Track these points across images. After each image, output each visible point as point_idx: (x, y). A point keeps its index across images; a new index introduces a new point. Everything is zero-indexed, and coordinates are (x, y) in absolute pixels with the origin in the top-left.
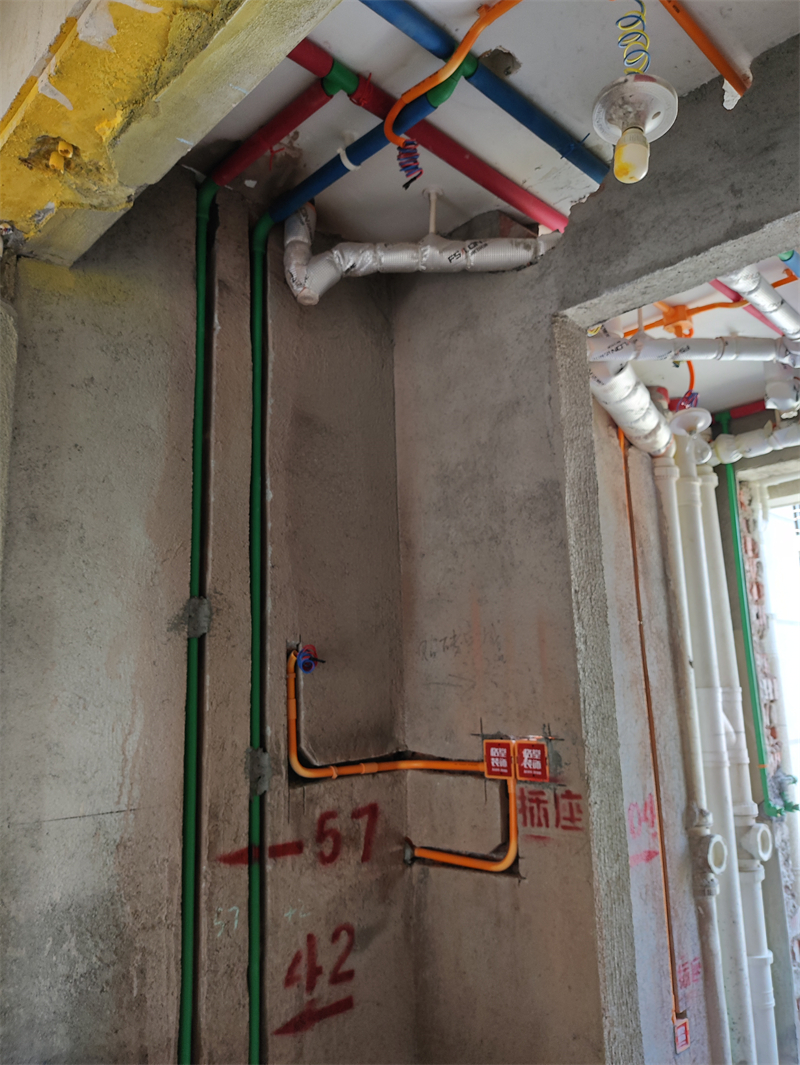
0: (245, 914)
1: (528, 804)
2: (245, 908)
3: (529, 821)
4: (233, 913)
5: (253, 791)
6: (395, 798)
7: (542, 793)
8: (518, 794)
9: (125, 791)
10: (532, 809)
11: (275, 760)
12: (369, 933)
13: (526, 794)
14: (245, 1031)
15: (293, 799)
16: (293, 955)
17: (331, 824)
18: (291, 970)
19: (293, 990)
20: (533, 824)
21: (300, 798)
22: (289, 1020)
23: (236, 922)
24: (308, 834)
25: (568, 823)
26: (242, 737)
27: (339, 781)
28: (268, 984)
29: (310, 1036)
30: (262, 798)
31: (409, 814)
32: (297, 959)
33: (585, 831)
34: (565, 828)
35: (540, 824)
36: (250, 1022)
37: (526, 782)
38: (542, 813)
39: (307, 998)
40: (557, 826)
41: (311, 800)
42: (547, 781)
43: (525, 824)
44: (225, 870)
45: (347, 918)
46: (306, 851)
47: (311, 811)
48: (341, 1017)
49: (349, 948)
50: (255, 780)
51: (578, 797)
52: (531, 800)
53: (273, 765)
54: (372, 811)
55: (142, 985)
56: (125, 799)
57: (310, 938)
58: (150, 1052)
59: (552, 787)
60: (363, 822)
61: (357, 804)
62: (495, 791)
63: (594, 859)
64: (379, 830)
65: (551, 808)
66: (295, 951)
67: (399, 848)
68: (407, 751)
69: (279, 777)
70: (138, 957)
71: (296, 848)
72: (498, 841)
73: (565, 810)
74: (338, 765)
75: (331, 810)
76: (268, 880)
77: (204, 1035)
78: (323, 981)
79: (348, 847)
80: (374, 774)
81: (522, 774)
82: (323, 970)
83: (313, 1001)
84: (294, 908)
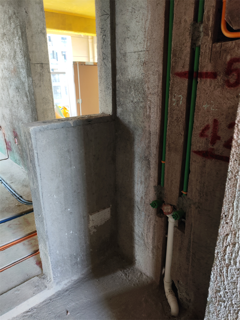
0: (185, 100)
2: (185, 97)
4: (180, 98)
5: (195, 45)
9: (145, 43)
15: (214, 50)
17: (237, 66)
18: (204, 131)
21: (218, 49)
22: (201, 150)
23: (181, 102)
32: (207, 128)
39: (210, 146)
41: (225, 51)
44: (178, 79)
46: (219, 78)
50: (196, 39)
53: (204, 30)
56: (145, 47)
57: (215, 121)
66: (207, 123)
69: (207, 37)
71: (214, 75)
75: (238, 57)
76: (197, 88)
78: (220, 144)
82: (221, 139)
83: (213, 149)
84: (208, 104)
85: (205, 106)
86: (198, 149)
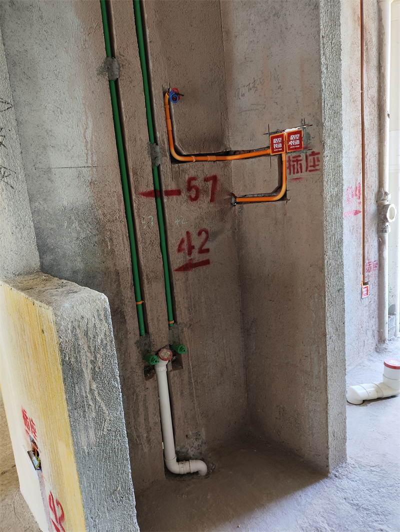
0: (156, 219)
1: (292, 163)
2: (156, 217)
3: (292, 172)
4: (150, 219)
5: (153, 164)
6: (225, 174)
7: (300, 156)
8: (287, 159)
9: (89, 157)
10: (294, 165)
11: (163, 149)
12: (216, 234)
13: (291, 159)
14: (162, 268)
15: (174, 170)
16: (180, 239)
17: (193, 183)
18: (180, 246)
19: (182, 254)
20: (294, 173)
21: (177, 169)
22: (181, 266)
23: (152, 223)
24: (183, 187)
25: (312, 168)
26: (144, 136)
27: (196, 163)
28: (170, 250)
29: (191, 273)
30: (158, 167)
31: (233, 182)
32: (182, 241)
33: (321, 170)
34: (310, 171)
35: (298, 172)
36: (163, 264)
37: (291, 152)
38: (299, 166)
39: (188, 258)
40: (306, 171)
41: (183, 171)
42: (302, 149)
43: (290, 173)
44: (144, 199)
45: (204, 226)
46: (182, 194)
47: (183, 176)
48: (204, 267)
49: (206, 239)
50: (154, 159)
51: (318, 153)
52: (294, 161)
53: (162, 152)
54: (214, 178)
55: (112, 245)
56: (90, 161)
57: (188, 233)
58: (120, 272)
59: (305, 152)
60: (210, 184)
61: (207, 175)
62: (275, 160)
63: (325, 183)
64: (218, 188)
65: (304, 163)
66: (181, 238)
67: (229, 197)
68: (231, 151)
69: (166, 158)
70: (108, 233)
71: (178, 192)
72: (277, 185)
73: (311, 162)
74: (196, 155)
75: (193, 176)
76: (166, 206)
77: (143, 268)
78: (195, 253)
79: (203, 194)
80: (214, 161)
81: (289, 149)
82: (195, 247)
83: (191, 259)
84: (179, 219)
85: (177, 222)
86: (178, 265)
